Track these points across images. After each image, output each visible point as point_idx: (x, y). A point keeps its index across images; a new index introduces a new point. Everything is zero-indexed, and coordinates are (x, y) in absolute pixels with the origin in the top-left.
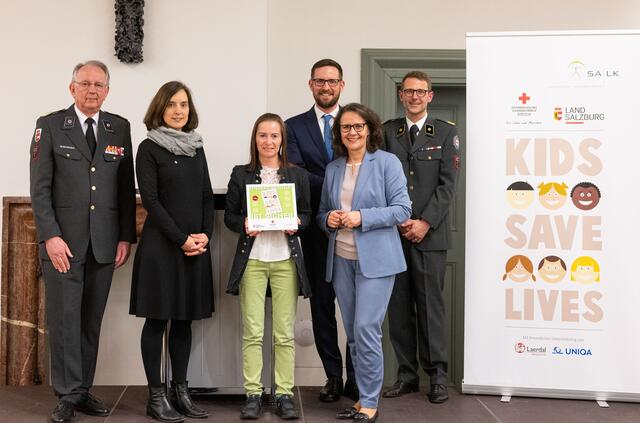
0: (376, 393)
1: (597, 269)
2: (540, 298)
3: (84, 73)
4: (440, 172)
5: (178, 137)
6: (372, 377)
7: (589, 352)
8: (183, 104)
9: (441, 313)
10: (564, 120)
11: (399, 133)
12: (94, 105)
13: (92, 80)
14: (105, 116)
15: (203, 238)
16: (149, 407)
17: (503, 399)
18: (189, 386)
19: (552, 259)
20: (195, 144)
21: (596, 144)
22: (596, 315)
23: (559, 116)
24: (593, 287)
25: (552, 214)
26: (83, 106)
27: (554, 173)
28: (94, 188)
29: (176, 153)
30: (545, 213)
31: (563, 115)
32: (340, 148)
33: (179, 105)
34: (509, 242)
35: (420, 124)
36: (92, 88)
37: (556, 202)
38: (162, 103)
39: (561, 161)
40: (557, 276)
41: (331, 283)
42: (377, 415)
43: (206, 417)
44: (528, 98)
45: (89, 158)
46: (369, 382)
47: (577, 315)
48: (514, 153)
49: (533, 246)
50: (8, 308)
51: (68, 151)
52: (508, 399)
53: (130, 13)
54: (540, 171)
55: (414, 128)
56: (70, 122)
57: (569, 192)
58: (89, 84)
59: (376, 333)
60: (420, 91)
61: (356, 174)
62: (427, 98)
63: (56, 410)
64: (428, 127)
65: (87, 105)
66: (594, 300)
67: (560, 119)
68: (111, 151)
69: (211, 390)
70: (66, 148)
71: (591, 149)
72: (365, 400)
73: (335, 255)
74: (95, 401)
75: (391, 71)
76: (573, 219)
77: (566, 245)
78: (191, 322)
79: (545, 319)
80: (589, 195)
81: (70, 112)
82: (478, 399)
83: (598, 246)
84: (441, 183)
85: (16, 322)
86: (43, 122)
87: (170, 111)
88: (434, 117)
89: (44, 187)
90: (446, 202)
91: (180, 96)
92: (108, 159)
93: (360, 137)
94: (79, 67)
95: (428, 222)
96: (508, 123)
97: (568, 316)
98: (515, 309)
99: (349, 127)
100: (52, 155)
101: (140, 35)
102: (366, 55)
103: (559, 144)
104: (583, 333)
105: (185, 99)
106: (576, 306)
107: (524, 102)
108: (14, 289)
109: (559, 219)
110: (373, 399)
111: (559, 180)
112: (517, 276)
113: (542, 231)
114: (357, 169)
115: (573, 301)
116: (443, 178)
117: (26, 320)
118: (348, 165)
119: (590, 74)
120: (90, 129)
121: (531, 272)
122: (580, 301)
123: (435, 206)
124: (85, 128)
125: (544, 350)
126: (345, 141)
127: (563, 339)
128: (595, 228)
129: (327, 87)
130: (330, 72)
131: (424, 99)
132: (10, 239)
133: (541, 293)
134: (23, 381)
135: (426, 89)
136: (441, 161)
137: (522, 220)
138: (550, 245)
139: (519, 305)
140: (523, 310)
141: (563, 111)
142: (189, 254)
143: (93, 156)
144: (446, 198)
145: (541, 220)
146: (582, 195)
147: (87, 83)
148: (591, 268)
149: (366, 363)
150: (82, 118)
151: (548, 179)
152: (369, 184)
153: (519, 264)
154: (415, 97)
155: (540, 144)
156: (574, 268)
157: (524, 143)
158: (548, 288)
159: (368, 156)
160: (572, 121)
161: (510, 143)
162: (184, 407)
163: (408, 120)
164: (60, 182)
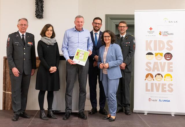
0: (115, 112)
1: (171, 77)
2: (155, 86)
3: (21, 22)
4: (130, 50)
5: (49, 40)
6: (114, 107)
7: (169, 101)
8: (51, 31)
9: (129, 90)
10: (162, 35)
11: (118, 38)
12: (24, 30)
13: (23, 24)
14: (27, 34)
15: (55, 68)
16: (40, 116)
17: (145, 114)
18: (53, 110)
19: (159, 74)
20: (53, 42)
21: (171, 42)
22: (171, 90)
23: (161, 34)
24: (171, 82)
25: (159, 62)
26: (21, 31)
27: (159, 50)
28: (25, 54)
29: (48, 44)
30: (157, 61)
31: (162, 34)
32: (103, 43)
33: (50, 31)
34: (147, 69)
35: (124, 36)
36: (23, 26)
37: (160, 58)
38: (45, 30)
39: (161, 47)
40: (160, 79)
41: (101, 81)
42: (115, 118)
43: (56, 119)
44: (152, 29)
45: (23, 45)
46: (113, 109)
47: (166, 90)
48: (148, 44)
49: (153, 71)
50: (5, 88)
51: (17, 44)
52: (146, 114)
53: (40, 4)
54: (155, 49)
55: (122, 37)
56: (18, 35)
57: (163, 55)
58: (23, 25)
59: (115, 95)
60: (124, 27)
61: (107, 50)
62: (126, 29)
63: (14, 117)
64: (126, 37)
65: (22, 31)
66: (171, 86)
67: (161, 35)
68: (29, 43)
69: (59, 111)
70: (17, 43)
71: (170, 43)
72: (112, 114)
73: (102, 73)
74: (26, 114)
75: (114, 21)
76: (165, 63)
77: (163, 70)
78: (53, 92)
79: (157, 91)
80: (169, 56)
81: (18, 33)
82: (137, 114)
83: (172, 71)
84: (130, 53)
85: (7, 92)
86: (10, 36)
87: (47, 32)
88: (128, 34)
89: (10, 54)
90: (131, 58)
91: (50, 28)
92: (28, 46)
93: (109, 40)
94: (20, 20)
95: (126, 64)
96: (146, 36)
97: (163, 91)
98: (148, 89)
99: (106, 37)
100: (13, 45)
101: (42, 11)
102: (107, 16)
103: (161, 42)
104: (167, 95)
105: (52, 29)
106: (165, 88)
107: (151, 30)
108: (7, 83)
109: (161, 63)
110: (114, 114)
111: (161, 52)
112: (148, 79)
113: (156, 66)
114: (108, 49)
115: (164, 86)
116: (130, 51)
117: (10, 91)
118: (105, 48)
119: (169, 22)
120: (23, 37)
121: (153, 78)
122: (167, 86)
123: (128, 59)
124: (22, 37)
125: (157, 100)
126: (105, 41)
127: (162, 97)
128: (171, 65)
129: (97, 25)
130: (98, 21)
131: (125, 29)
132: (5, 69)
133: (156, 84)
134: (9, 109)
135: (125, 26)
136: (130, 46)
137: (150, 63)
138: (158, 70)
139: (149, 88)
140: (150, 89)
141: (162, 32)
142: (51, 72)
143: (24, 45)
144: (131, 57)
145: (156, 63)
146: (167, 56)
147: (22, 25)
148: (170, 77)
149: (112, 103)
150: (21, 34)
151: (157, 52)
152: (111, 53)
153: (149, 76)
154: (122, 28)
155: (155, 41)
156: (165, 77)
157: (151, 41)
158: (158, 83)
159: (111, 45)
160: (164, 35)
161: (147, 41)
162: (51, 115)
163: (121, 35)
164: (15, 53)
